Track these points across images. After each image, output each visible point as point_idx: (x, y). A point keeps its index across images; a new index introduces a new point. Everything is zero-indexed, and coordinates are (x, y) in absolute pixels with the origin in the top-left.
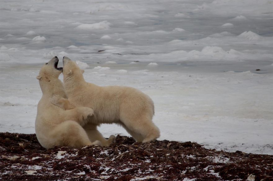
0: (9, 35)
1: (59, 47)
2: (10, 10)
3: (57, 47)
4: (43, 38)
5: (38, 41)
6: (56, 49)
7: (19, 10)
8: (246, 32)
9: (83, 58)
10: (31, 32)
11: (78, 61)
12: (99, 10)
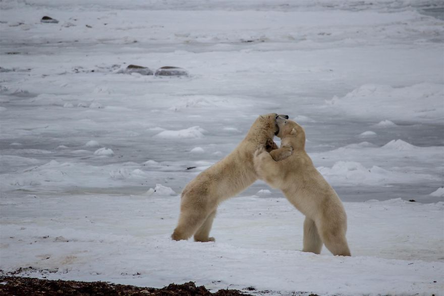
0: (61, 146)
1: (132, 163)
2: (62, 106)
3: (129, 163)
4: (110, 151)
5: (102, 155)
6: (128, 165)
7: (75, 106)
8: (394, 140)
9: (166, 180)
10: (92, 143)
11: (159, 185)
12: (187, 106)
